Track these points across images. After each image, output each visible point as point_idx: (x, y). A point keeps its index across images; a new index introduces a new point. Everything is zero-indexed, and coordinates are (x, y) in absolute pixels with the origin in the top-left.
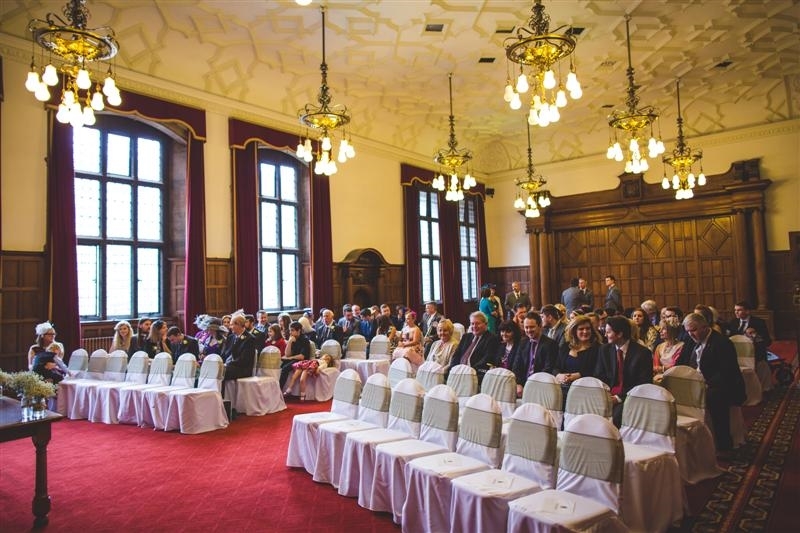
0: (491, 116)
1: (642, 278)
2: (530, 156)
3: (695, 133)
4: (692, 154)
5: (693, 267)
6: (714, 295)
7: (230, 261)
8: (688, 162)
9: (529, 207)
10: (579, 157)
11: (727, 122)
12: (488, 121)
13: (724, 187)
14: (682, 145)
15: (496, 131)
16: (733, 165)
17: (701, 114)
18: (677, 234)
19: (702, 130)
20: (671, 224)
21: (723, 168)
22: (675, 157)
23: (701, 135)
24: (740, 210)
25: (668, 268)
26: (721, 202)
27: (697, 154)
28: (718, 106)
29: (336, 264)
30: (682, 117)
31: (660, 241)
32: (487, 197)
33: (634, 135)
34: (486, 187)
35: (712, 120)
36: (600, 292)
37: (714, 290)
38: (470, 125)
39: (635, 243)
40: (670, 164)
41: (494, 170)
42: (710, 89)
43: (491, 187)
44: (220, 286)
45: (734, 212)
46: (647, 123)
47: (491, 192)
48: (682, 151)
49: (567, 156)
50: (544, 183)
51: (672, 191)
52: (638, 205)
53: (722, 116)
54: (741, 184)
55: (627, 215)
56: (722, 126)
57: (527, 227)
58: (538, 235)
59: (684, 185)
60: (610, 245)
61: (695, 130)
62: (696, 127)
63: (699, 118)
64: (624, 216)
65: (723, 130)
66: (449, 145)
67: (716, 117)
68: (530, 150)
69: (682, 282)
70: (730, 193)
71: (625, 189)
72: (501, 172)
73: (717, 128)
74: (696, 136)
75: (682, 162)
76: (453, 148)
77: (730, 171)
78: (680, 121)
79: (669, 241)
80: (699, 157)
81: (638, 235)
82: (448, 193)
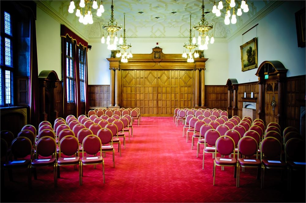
1: (158, 93)
5: (178, 90)
6: (184, 100)
18: (172, 75)
20: (170, 71)
23: (185, 37)
24: (198, 69)
25: (169, 89)
26: (190, 65)
31: (166, 78)
32: (89, 49)
34: (88, 44)
36: (140, 98)
37: (184, 99)
39: (156, 78)
43: (90, 45)
45: (195, 69)
47: (90, 47)
52: (160, 62)
57: (110, 66)
58: (115, 70)
60: (145, 78)
61: (183, 35)
63: (185, 30)
64: (153, 66)
69: (173, 95)
74: (183, 38)
76: (112, 22)
79: (169, 78)
81: (157, 75)
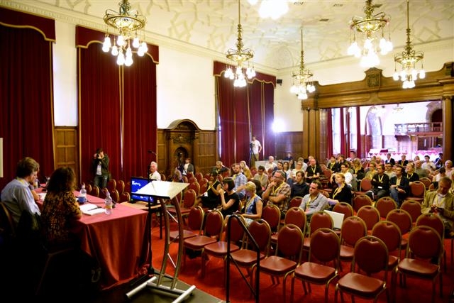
0: (277, 29)
2: (302, 56)
3: (419, 42)
4: (416, 55)
7: (77, 128)
8: (412, 60)
9: (301, 92)
10: (339, 58)
11: (442, 35)
12: (275, 32)
13: (438, 80)
14: (409, 48)
15: (281, 39)
16: (445, 65)
17: (425, 28)
19: (424, 40)
21: (438, 67)
22: (404, 57)
23: (424, 43)
24: (449, 98)
26: (435, 91)
27: (420, 55)
28: (437, 22)
29: (160, 130)
30: (410, 28)
32: (278, 85)
33: (368, 36)
34: (277, 78)
35: (432, 32)
38: (263, 35)
40: (400, 62)
41: (283, 67)
42: (431, 8)
43: (280, 78)
44: (69, 146)
45: (444, 98)
46: (380, 26)
47: (280, 82)
48: (409, 53)
49: (330, 58)
50: (312, 75)
51: (400, 83)
52: (377, 92)
53: (439, 30)
54: (450, 79)
55: (370, 99)
56: (439, 37)
57: (302, 106)
58: (309, 111)
59: (409, 78)
61: (419, 39)
62: (421, 38)
63: (423, 31)
64: (368, 100)
65: (440, 39)
66: (238, 46)
67: (434, 30)
68: (302, 52)
70: (442, 85)
71: (369, 81)
72: (288, 68)
73: (436, 38)
75: (408, 61)
76: (239, 49)
77: (443, 69)
78: (408, 30)
80: (421, 57)
82: (236, 81)
